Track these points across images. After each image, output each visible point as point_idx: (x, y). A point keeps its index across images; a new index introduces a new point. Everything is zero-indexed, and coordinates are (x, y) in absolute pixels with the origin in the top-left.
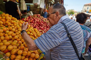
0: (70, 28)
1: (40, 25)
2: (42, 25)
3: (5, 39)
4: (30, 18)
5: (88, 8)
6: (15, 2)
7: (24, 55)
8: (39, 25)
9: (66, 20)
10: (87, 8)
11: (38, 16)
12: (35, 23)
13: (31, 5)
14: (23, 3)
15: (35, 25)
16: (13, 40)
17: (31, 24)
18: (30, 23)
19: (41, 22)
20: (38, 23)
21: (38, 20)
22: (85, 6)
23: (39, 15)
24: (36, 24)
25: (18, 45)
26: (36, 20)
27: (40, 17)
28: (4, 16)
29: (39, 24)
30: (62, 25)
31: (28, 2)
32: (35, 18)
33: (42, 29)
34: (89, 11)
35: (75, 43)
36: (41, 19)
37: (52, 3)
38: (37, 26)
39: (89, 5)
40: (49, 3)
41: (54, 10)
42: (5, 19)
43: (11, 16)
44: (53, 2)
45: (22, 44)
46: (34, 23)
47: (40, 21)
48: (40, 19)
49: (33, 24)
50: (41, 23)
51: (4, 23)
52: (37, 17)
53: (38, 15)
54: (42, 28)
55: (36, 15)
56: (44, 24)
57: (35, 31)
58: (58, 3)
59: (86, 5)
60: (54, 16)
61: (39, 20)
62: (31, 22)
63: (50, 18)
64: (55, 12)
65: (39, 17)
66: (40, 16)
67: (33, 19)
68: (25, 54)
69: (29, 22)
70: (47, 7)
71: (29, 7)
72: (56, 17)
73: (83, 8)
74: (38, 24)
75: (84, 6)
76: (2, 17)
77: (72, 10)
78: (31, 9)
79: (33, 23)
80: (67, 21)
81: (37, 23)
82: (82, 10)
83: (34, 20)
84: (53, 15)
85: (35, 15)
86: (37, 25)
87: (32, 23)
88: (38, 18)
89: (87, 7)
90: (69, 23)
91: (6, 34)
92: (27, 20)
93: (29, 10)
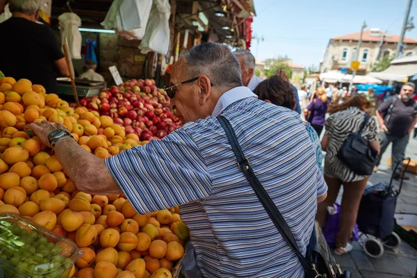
0: (249, 135)
1: (159, 127)
3: (39, 188)
4: (114, 95)
5: (345, 54)
6: (37, 22)
8: (155, 128)
9: (239, 105)
10: (342, 54)
11: (148, 89)
12: (141, 119)
13: (101, 36)
14: (70, 25)
15: (139, 127)
16: (70, 190)
17: (124, 125)
18: (121, 121)
19: (164, 112)
20: (151, 118)
21: (151, 107)
22: (334, 46)
23: (150, 82)
24: (146, 123)
25: (96, 210)
26: (142, 105)
27: (155, 93)
28: (13, 90)
29: (154, 124)
30: (219, 125)
31: (90, 20)
32: (135, 98)
34: (349, 66)
35: (271, 195)
36: (159, 102)
37: (197, 27)
38: (147, 129)
39: (348, 41)
40: (184, 28)
41: (190, 69)
42: (21, 102)
43: (41, 88)
45: (112, 207)
46: (138, 119)
47: (161, 110)
48: (156, 102)
49: (132, 124)
50: (162, 119)
51: (19, 120)
52: (142, 90)
53: (145, 85)
55: (135, 81)
56: (173, 121)
58: (226, 28)
59: (337, 41)
60: (192, 93)
61: (155, 106)
62: (123, 117)
64: (197, 78)
65: (152, 92)
66: (156, 88)
67: (129, 103)
68: (130, 242)
69: (116, 115)
70: (178, 46)
71: (94, 43)
72: (202, 98)
73: (327, 51)
74: (151, 122)
75: (328, 46)
76: (6, 96)
77: (281, 60)
78: (104, 52)
79: (132, 121)
80: (240, 108)
81: (146, 118)
82: (321, 61)
83: (135, 105)
84: (187, 88)
85: (133, 84)
86: (148, 127)
87: (129, 121)
88: (145, 94)
89: (341, 49)
90: (247, 116)
91: (39, 169)
92: (106, 104)
93: (94, 57)
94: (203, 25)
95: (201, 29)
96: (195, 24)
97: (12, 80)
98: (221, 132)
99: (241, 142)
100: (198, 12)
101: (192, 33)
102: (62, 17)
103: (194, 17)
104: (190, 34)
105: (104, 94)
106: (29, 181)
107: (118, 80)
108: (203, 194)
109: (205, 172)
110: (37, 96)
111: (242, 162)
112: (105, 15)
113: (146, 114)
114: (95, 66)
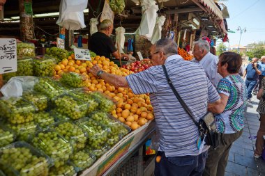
0: (172, 71)
3: (107, 90)
4: (137, 64)
7: (132, 110)
13: (136, 36)
14: (120, 32)
28: (99, 60)
37: (191, 27)
40: (183, 29)
42: (102, 64)
43: (108, 59)
58: (211, 26)
64: (159, 52)
71: (132, 40)
76: (97, 62)
77: (261, 44)
78: (137, 44)
85: (147, 60)
92: (133, 67)
93: (132, 48)
94: (196, 26)
95: (195, 28)
96: (190, 25)
97: (99, 57)
98: (162, 70)
99: (168, 74)
100: (193, 18)
101: (189, 31)
102: (117, 29)
103: (190, 21)
104: (187, 32)
105: (133, 64)
106: (104, 88)
107: (141, 58)
108: (155, 91)
109: (156, 83)
110: (107, 62)
111: (169, 80)
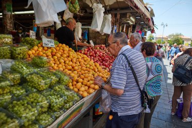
1: (103, 60)
2: (106, 61)
4: (89, 49)
7: (84, 83)
11: (102, 48)
12: (97, 57)
14: (78, 26)
15: (96, 59)
16: (73, 70)
17: (91, 58)
20: (101, 57)
21: (102, 54)
23: (103, 45)
24: (98, 59)
26: (98, 53)
27: (105, 49)
28: (61, 47)
32: (96, 51)
33: (105, 65)
36: (106, 52)
40: (123, 24)
42: (63, 50)
44: (132, 22)
46: (95, 57)
47: (105, 55)
48: (104, 52)
49: (93, 59)
50: (105, 57)
52: (100, 48)
53: (101, 46)
54: (107, 64)
56: (109, 59)
57: (96, 66)
60: (114, 46)
62: (91, 56)
63: (111, 48)
64: (116, 42)
67: (93, 52)
69: (89, 55)
71: (87, 32)
72: (117, 47)
74: (100, 59)
83: (96, 53)
85: (97, 46)
87: (93, 57)
88: (101, 51)
91: (66, 65)
92: (86, 52)
96: (128, 22)
97: (61, 44)
100: (130, 16)
101: (128, 25)
103: (128, 19)
104: (126, 26)
105: (86, 49)
106: (64, 67)
110: (67, 48)
112: (92, 22)
113: (99, 56)
114: (86, 41)
